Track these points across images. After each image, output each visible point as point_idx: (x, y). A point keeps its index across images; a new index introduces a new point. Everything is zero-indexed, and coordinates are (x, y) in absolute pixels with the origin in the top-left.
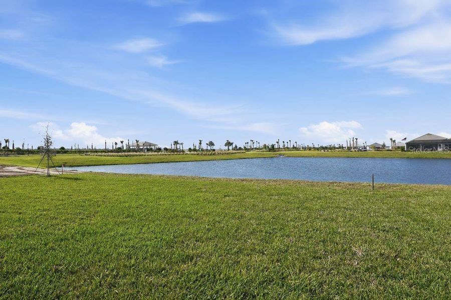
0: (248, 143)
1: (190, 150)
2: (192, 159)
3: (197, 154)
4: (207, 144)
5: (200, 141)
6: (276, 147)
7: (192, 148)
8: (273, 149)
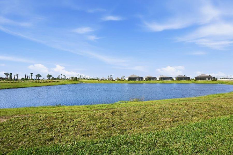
0: (59, 76)
1: (23, 79)
2: (34, 85)
3: (36, 82)
4: (36, 76)
5: (31, 74)
6: (77, 78)
7: (24, 78)
8: (76, 79)
